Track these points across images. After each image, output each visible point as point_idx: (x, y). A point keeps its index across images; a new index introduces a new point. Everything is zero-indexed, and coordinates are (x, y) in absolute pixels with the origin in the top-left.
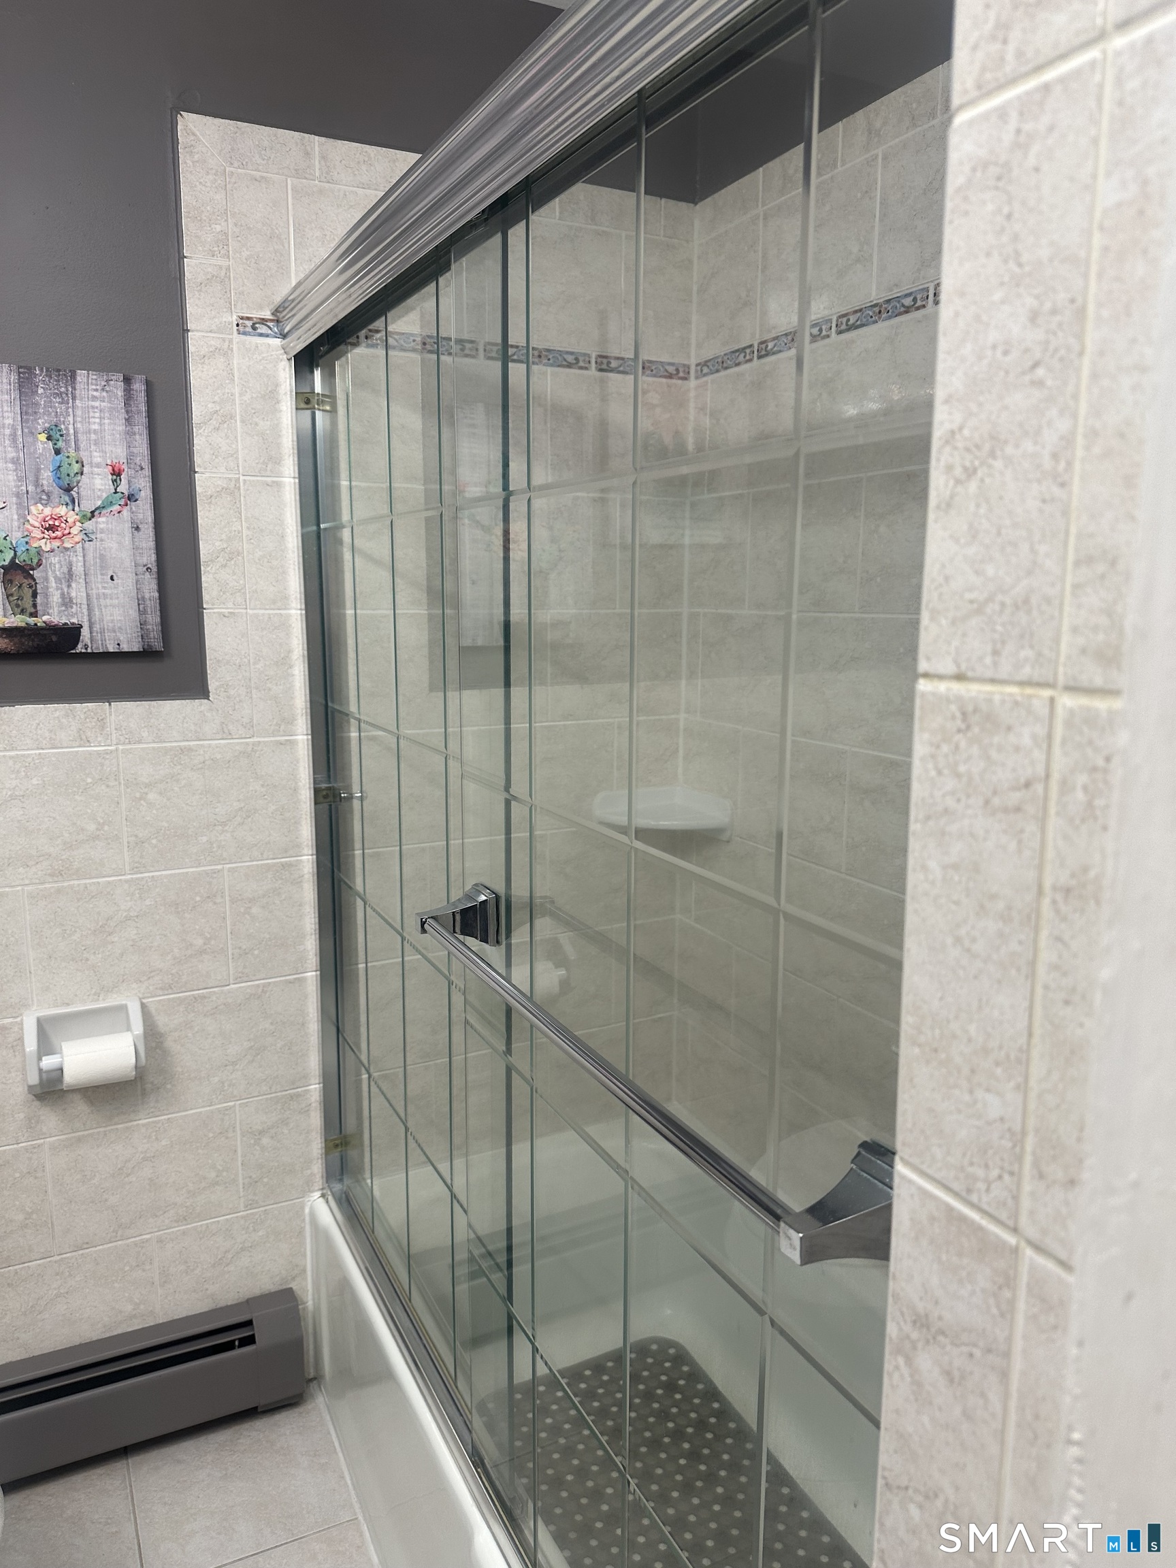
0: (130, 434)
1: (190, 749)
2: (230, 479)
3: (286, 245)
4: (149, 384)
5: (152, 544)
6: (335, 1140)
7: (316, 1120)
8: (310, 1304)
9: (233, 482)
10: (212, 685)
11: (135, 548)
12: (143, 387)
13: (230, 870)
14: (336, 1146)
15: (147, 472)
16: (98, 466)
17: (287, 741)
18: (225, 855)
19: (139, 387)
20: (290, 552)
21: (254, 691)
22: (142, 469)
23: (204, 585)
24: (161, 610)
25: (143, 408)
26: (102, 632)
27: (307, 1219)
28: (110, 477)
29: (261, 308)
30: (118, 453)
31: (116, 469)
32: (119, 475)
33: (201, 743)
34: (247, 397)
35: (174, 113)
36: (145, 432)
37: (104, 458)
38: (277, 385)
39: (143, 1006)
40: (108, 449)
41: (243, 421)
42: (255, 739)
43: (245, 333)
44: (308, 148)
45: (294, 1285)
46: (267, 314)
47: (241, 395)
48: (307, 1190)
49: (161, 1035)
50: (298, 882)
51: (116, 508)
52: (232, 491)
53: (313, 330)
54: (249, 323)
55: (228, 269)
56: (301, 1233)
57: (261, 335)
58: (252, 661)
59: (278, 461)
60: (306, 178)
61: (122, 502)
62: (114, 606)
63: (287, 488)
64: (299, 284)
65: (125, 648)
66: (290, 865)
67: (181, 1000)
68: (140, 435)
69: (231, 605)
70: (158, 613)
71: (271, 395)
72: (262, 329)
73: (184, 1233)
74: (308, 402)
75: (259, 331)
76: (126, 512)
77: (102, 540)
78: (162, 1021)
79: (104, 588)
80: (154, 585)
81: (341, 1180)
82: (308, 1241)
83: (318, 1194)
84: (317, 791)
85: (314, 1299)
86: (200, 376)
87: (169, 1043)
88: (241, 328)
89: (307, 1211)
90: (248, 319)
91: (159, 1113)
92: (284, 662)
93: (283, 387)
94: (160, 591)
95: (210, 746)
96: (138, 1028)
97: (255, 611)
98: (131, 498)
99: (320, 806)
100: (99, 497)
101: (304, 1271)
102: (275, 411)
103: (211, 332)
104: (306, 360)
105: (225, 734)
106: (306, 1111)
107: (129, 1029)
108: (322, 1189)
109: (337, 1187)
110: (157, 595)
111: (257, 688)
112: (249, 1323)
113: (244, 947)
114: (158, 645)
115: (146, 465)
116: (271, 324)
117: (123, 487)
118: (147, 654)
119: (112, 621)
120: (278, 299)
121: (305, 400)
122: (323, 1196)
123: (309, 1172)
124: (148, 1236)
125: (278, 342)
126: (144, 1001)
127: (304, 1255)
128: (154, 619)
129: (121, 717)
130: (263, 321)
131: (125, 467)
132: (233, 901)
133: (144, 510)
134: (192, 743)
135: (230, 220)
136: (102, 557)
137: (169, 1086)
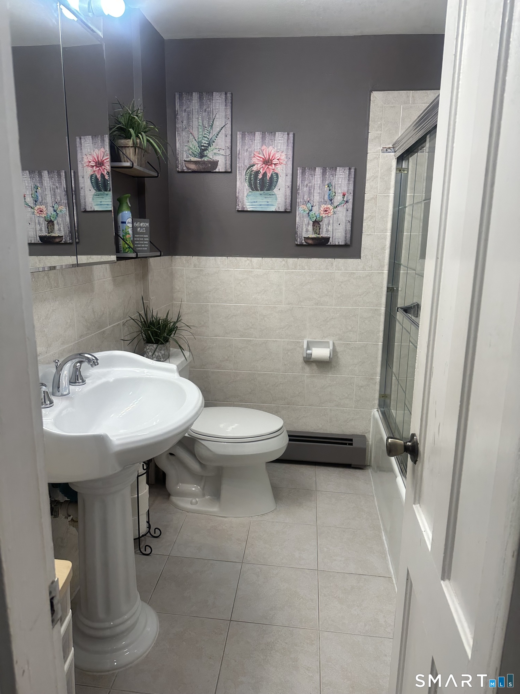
0: (349, 184)
1: (354, 273)
2: (375, 195)
3: (399, 125)
4: (355, 169)
5: (351, 215)
6: (383, 395)
7: (377, 387)
8: (370, 442)
9: (375, 196)
10: (362, 255)
11: (346, 216)
12: (354, 171)
13: (361, 309)
14: (383, 397)
15: (352, 194)
16: (339, 193)
17: (381, 272)
18: (360, 304)
19: (353, 170)
20: (389, 216)
21: (374, 257)
22: (351, 193)
23: (363, 226)
24: (351, 234)
25: (353, 176)
26: (335, 239)
27: (372, 416)
28: (342, 196)
29: (389, 144)
30: (345, 189)
31: (344, 194)
32: (345, 195)
33: (357, 271)
34: (382, 171)
35: (371, 92)
36: (353, 183)
37: (341, 191)
38: (391, 167)
39: (333, 343)
40: (343, 188)
41: (380, 178)
42: (372, 271)
43: (384, 152)
44: (408, 95)
45: (366, 435)
46: (391, 146)
47: (381, 170)
48: (373, 407)
49: (337, 352)
50: (380, 315)
51: (343, 205)
52: (375, 198)
53: (404, 149)
54: (385, 149)
55: (381, 134)
56: (370, 420)
57: (388, 152)
58: (374, 248)
59: (389, 189)
60: (407, 104)
61: (345, 203)
62: (339, 232)
63: (391, 197)
64: (401, 135)
65: (340, 244)
66: (378, 309)
67: (344, 344)
68: (351, 184)
69: (370, 232)
70: (350, 234)
71: (389, 170)
72: (389, 150)
73: (337, 410)
74: (400, 171)
75: (388, 151)
76: (345, 206)
77: (338, 214)
78: (338, 349)
79: (337, 227)
80: (350, 226)
81: (383, 408)
82: (372, 423)
83: (376, 410)
84: (388, 288)
85: (371, 441)
86: (370, 166)
87: (339, 355)
88: (383, 151)
89: (372, 414)
90: (385, 148)
91: (334, 374)
92: (384, 248)
93: (393, 167)
94: (351, 228)
95: (359, 272)
96: (331, 347)
97: (377, 234)
98: (347, 202)
99: (389, 293)
100: (339, 202)
101: (369, 432)
102: (390, 174)
103: (374, 153)
104: (400, 159)
105: (364, 269)
106: (375, 384)
107: (329, 348)
108: (378, 409)
109: (382, 409)
110: (350, 229)
111: (374, 256)
112: (351, 440)
113: (362, 332)
114: (349, 243)
115: (352, 192)
116: (392, 149)
117: (345, 199)
118: (346, 246)
119: (338, 236)
120: (394, 141)
121: (399, 170)
122: (377, 411)
123: (374, 402)
124: (328, 408)
125: (393, 154)
126: (334, 342)
127: (370, 427)
128: (349, 235)
129: (337, 263)
130: (389, 148)
131: (346, 193)
132: (360, 318)
133: (350, 205)
134: (355, 271)
135: (383, 120)
136: (337, 218)
137: (338, 367)
